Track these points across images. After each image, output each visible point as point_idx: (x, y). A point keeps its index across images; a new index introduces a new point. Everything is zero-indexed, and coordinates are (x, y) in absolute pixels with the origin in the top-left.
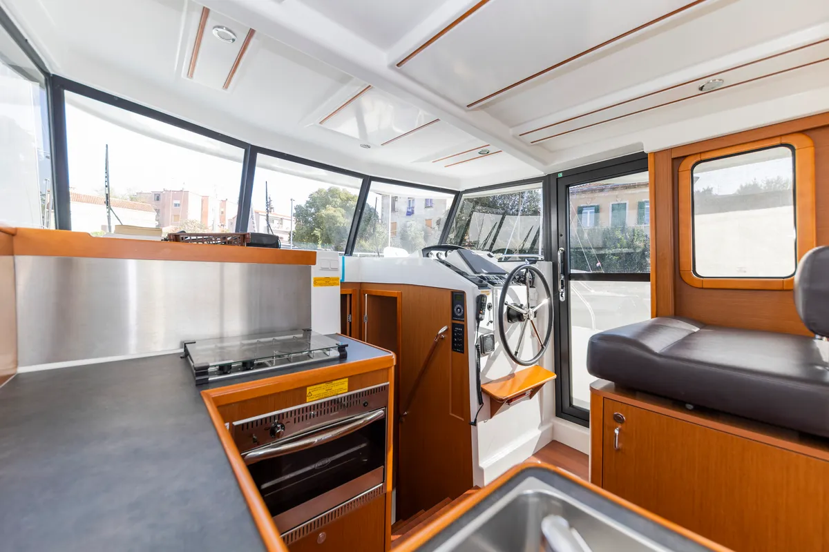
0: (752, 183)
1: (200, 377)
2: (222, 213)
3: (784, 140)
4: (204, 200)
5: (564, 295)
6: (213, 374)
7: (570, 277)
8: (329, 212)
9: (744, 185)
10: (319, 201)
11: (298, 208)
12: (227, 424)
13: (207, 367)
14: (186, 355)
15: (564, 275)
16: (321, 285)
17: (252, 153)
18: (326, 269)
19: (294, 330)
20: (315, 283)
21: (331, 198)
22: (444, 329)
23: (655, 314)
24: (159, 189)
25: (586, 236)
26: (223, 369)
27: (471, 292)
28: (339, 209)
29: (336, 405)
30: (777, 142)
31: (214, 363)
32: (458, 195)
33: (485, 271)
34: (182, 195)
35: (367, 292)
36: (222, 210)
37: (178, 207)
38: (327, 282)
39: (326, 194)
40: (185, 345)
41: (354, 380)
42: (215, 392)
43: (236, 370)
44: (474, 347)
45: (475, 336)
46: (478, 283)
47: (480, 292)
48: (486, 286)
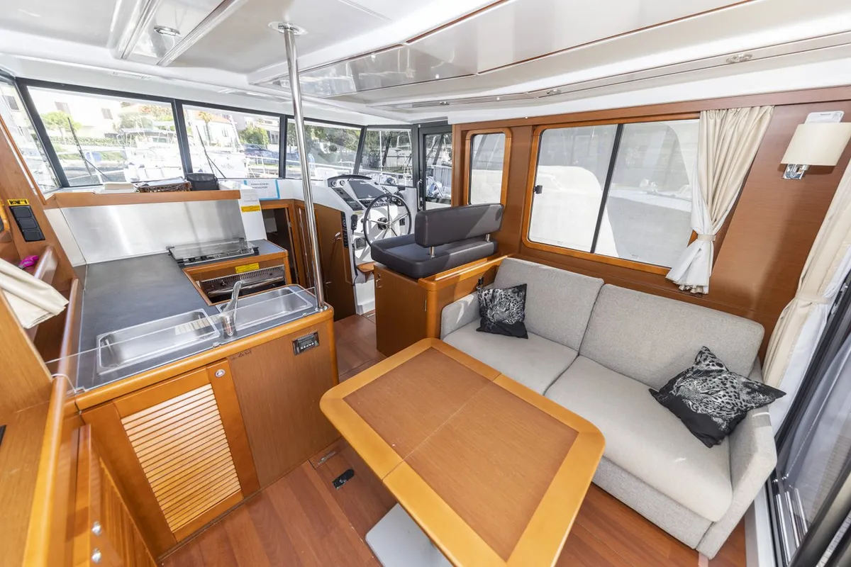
1: (180, 262)
6: (186, 262)
12: (198, 282)
13: (182, 260)
14: (171, 254)
15: (423, 197)
16: (248, 211)
17: (178, 105)
18: (248, 201)
19: (235, 238)
20: (242, 210)
22: (339, 233)
26: (191, 260)
27: (349, 212)
29: (251, 275)
31: (185, 257)
32: (363, 128)
33: (369, 196)
35: (300, 207)
38: (251, 209)
40: (169, 249)
41: (261, 264)
42: (189, 270)
43: (198, 260)
44: (353, 245)
45: (353, 238)
46: (354, 207)
47: (354, 213)
48: (361, 209)
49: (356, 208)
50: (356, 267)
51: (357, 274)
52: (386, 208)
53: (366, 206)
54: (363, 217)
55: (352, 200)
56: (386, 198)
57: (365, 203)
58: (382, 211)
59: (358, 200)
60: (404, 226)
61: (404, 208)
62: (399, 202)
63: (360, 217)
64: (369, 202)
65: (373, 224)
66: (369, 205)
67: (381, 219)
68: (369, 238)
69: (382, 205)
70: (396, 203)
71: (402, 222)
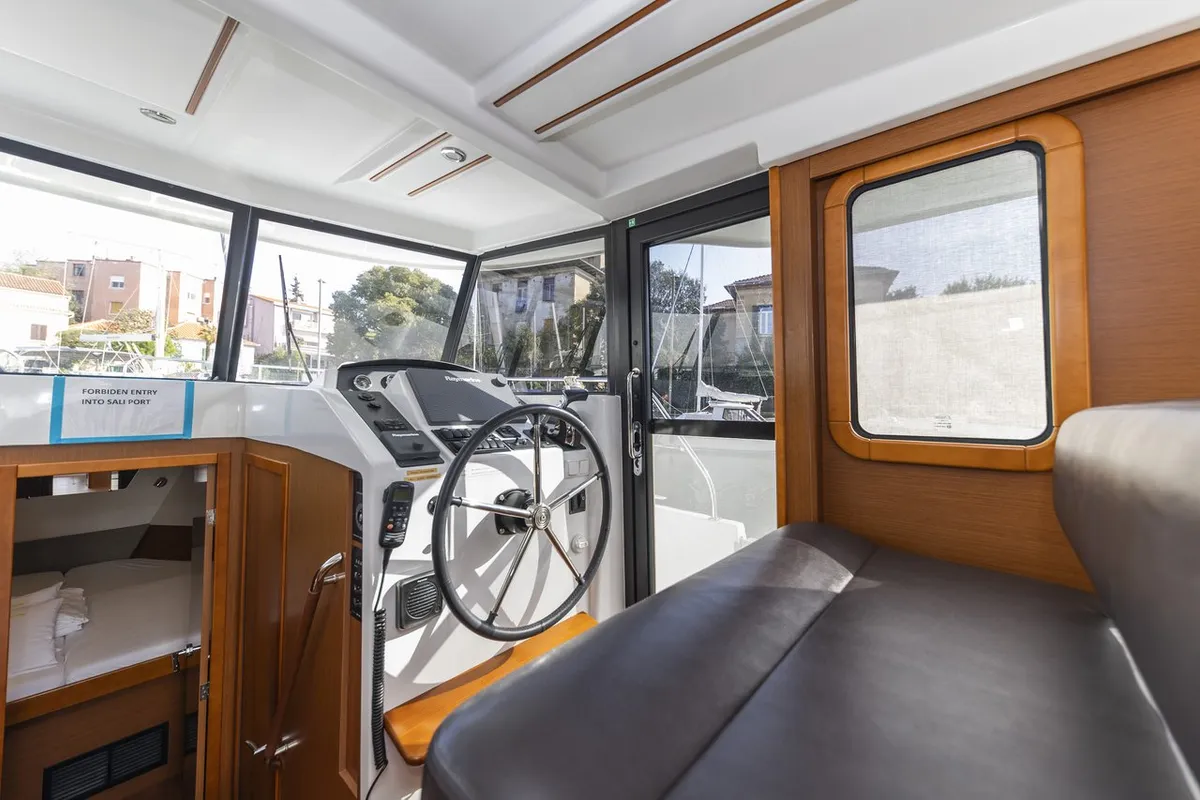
0: (960, 282)
2: (207, 300)
3: (1025, 132)
4: (173, 279)
5: (640, 464)
7: (654, 426)
8: (389, 304)
9: (952, 284)
10: (375, 286)
11: (338, 295)
15: (640, 422)
21: (393, 283)
22: (330, 562)
23: (784, 519)
24: (83, 255)
25: (762, 348)
28: (408, 299)
30: (1008, 136)
32: (473, 262)
33: (464, 418)
34: (131, 267)
36: (207, 295)
37: (119, 288)
39: (386, 275)
44: (379, 616)
45: (381, 587)
46: (401, 451)
47: (402, 474)
48: (434, 458)
49: (415, 455)
50: (382, 726)
51: (381, 762)
52: (525, 456)
53: (454, 449)
54: (435, 490)
55: (405, 426)
56: (529, 424)
57: (451, 439)
58: (511, 468)
59: (428, 430)
60: (582, 515)
61: (586, 453)
62: (567, 434)
63: (423, 490)
64: (463, 435)
65: (474, 519)
66: (464, 447)
67: (507, 494)
68: (452, 576)
69: (513, 446)
70: (559, 440)
71: (577, 504)
